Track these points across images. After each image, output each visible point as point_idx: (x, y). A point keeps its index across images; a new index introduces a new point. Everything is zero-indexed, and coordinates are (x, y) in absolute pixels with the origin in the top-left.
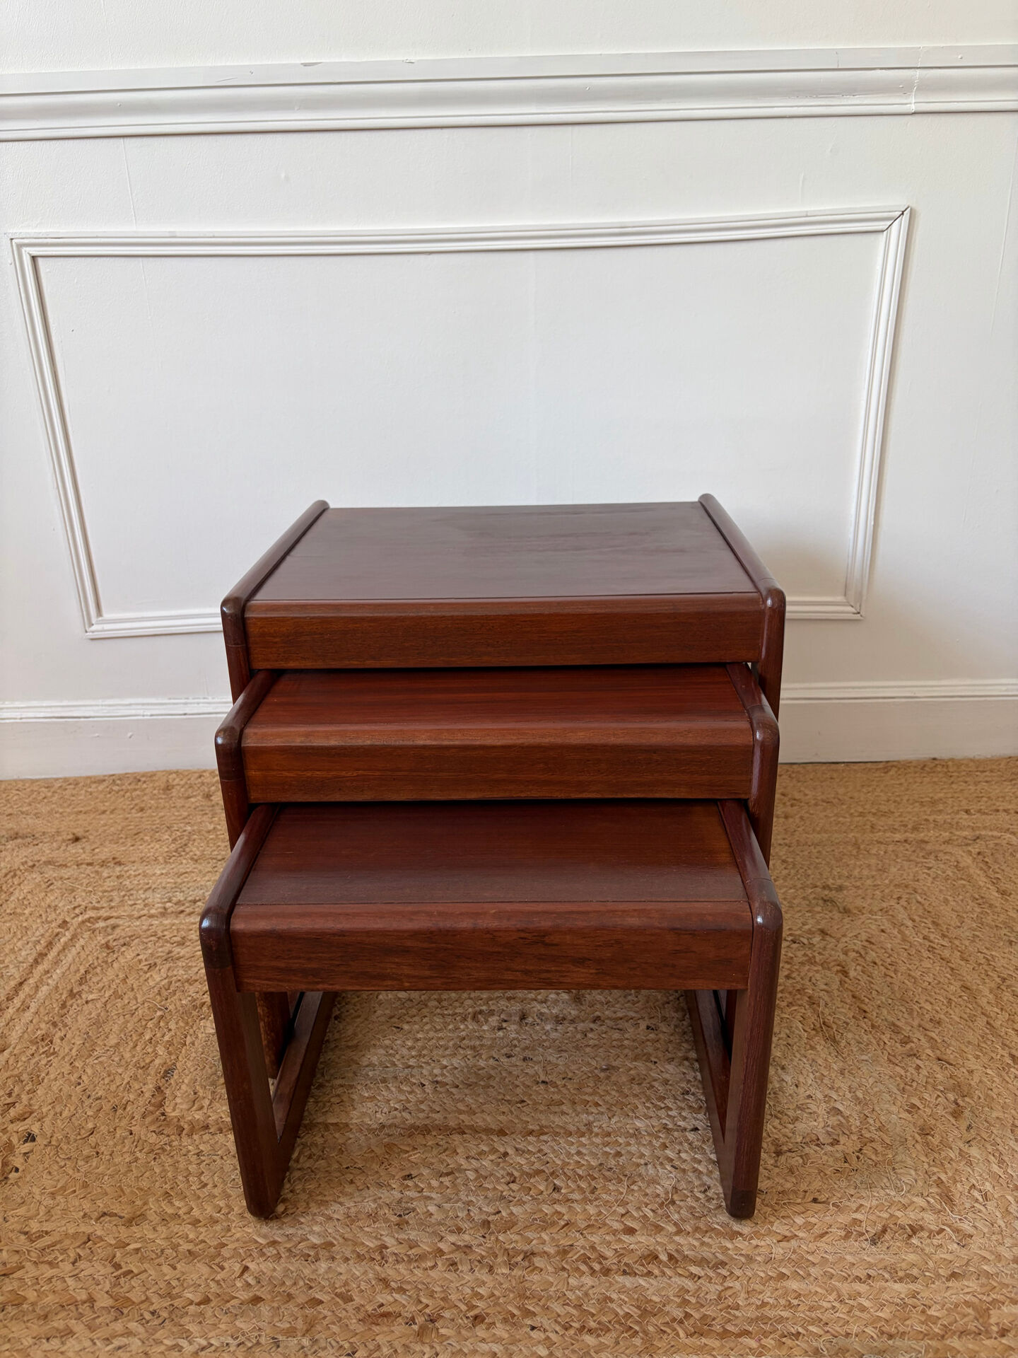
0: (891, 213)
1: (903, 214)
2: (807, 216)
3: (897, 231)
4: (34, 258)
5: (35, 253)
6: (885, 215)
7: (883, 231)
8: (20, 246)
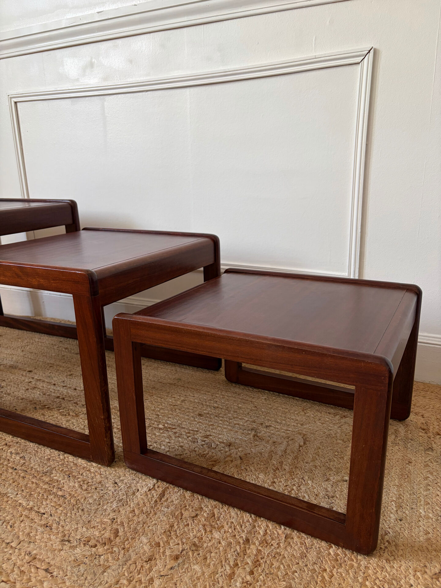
0: (362, 52)
1: (369, 51)
2: (316, 58)
3: (368, 62)
4: (16, 103)
5: (16, 101)
6: (359, 53)
7: (359, 63)
8: (11, 98)
